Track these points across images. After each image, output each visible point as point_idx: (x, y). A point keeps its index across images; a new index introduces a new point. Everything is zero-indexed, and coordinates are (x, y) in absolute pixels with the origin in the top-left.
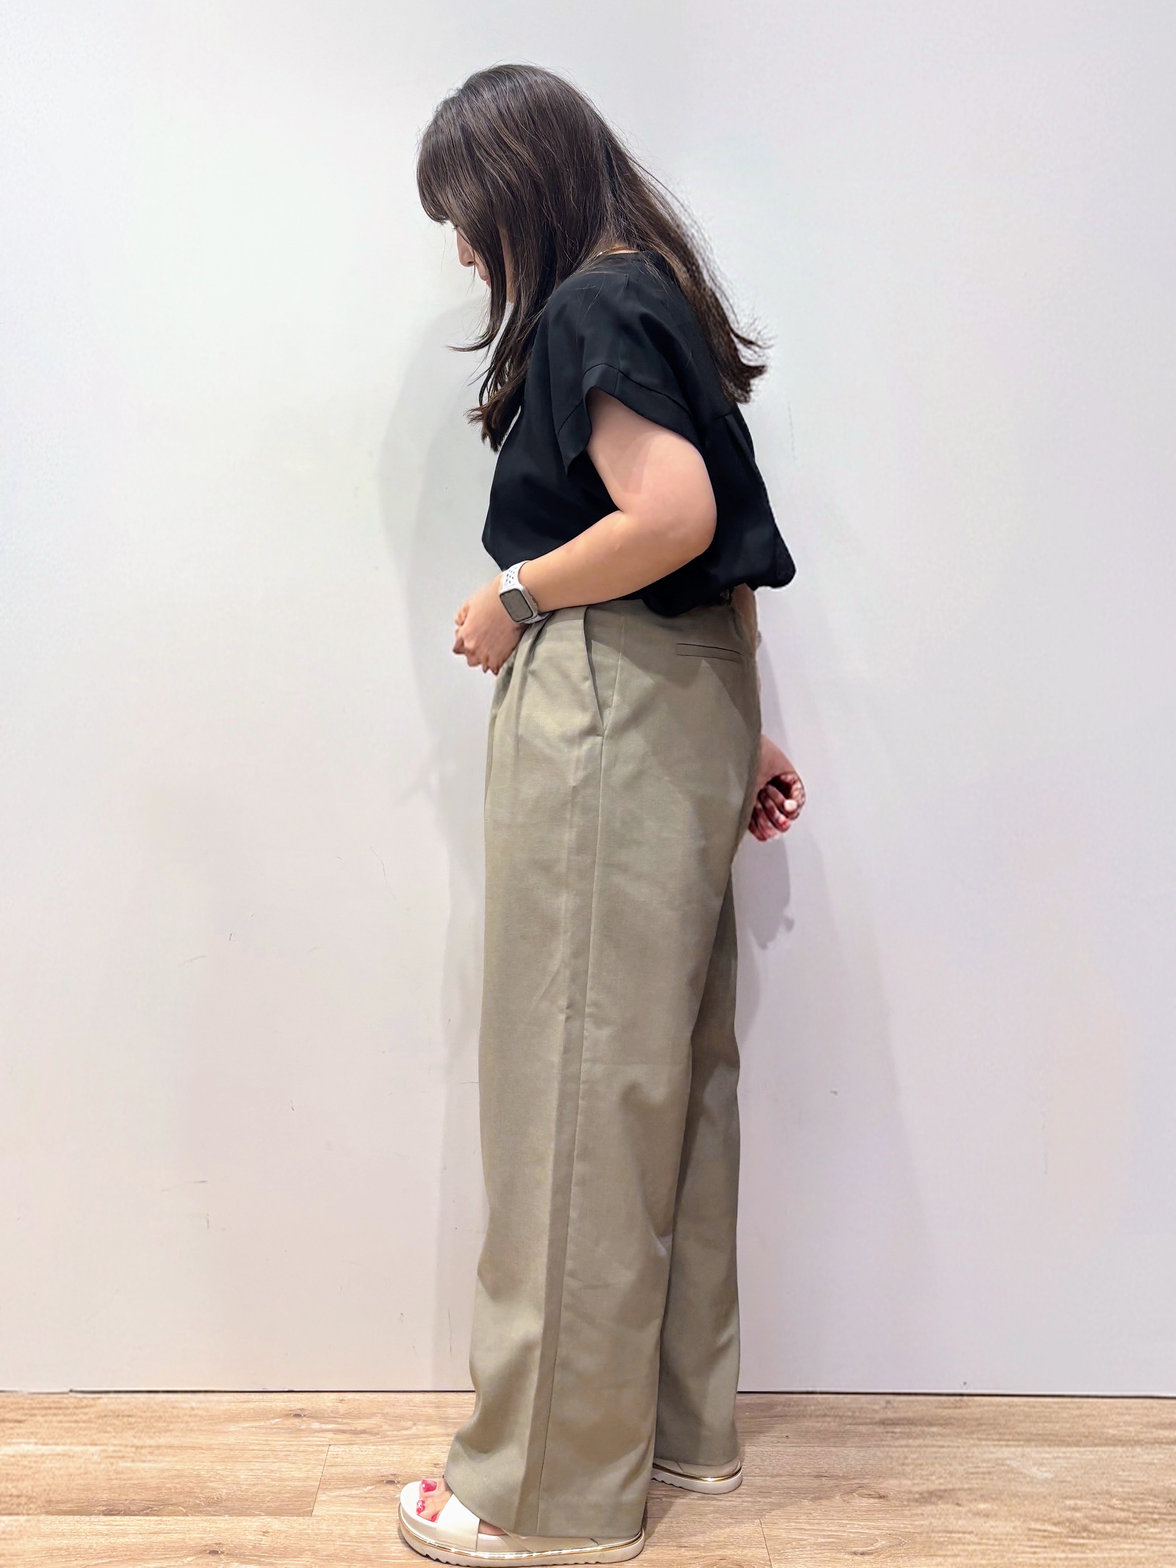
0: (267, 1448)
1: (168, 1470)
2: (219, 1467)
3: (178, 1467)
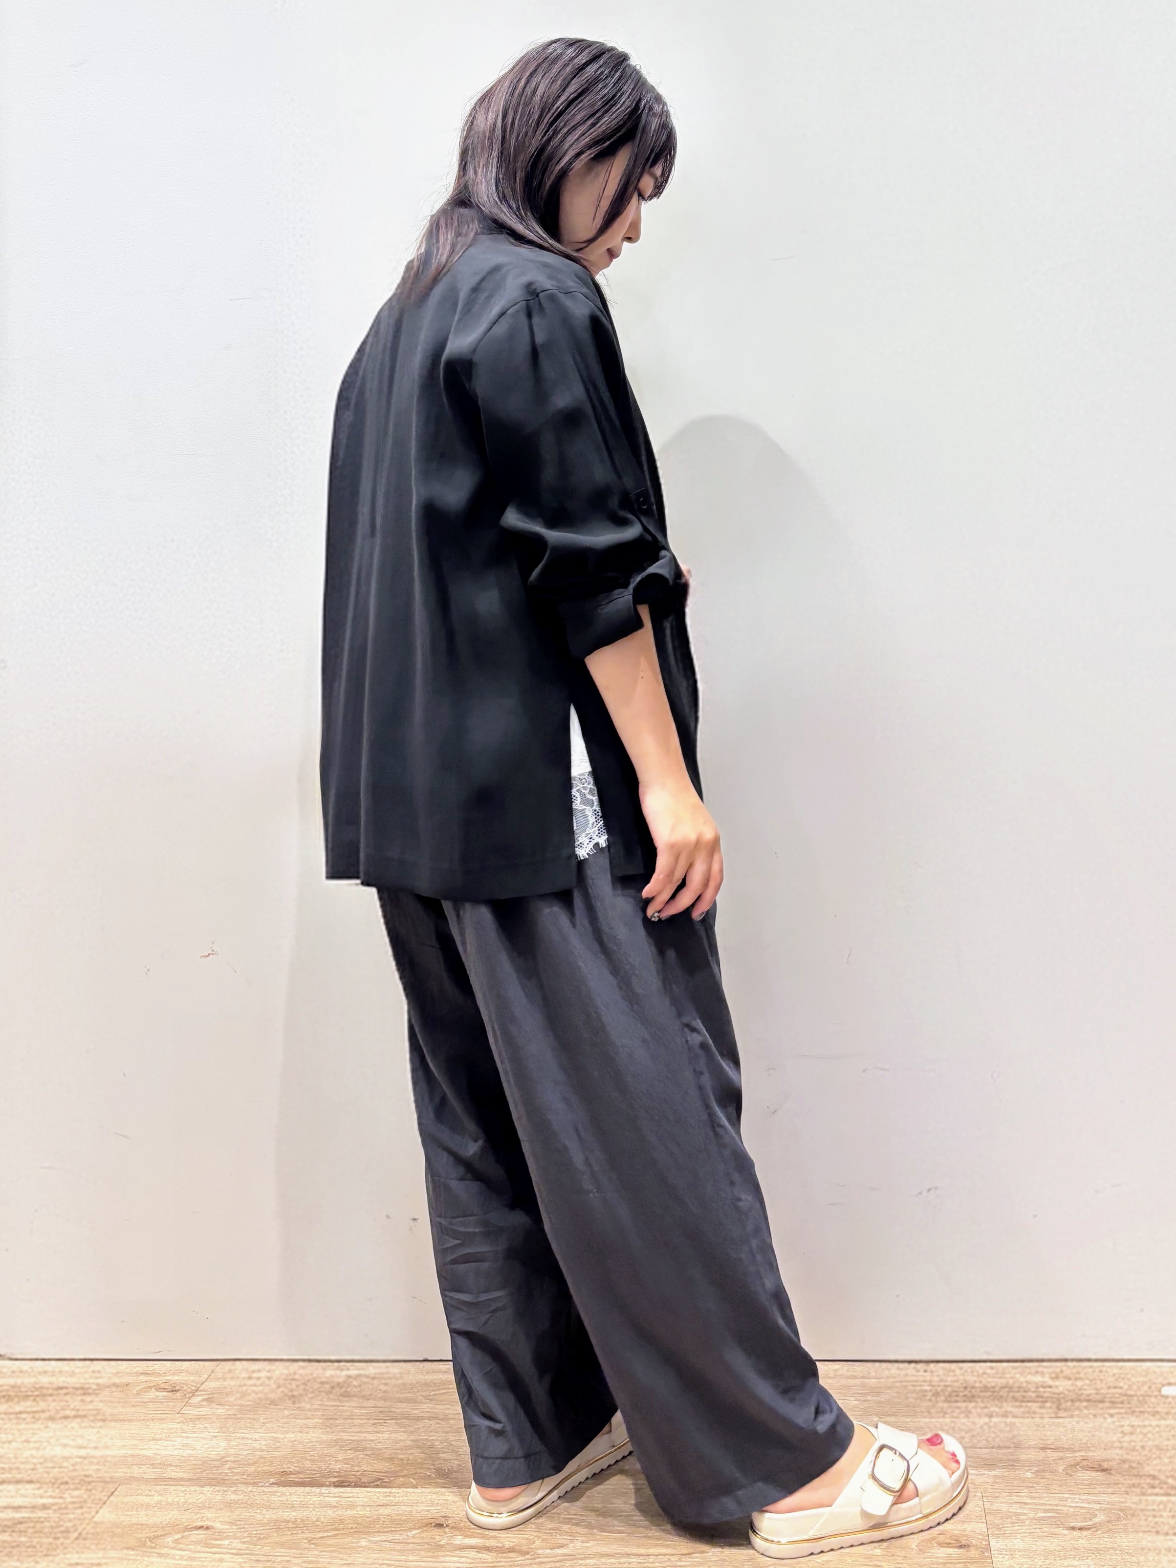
1: (402, 1440)
3: (412, 1437)
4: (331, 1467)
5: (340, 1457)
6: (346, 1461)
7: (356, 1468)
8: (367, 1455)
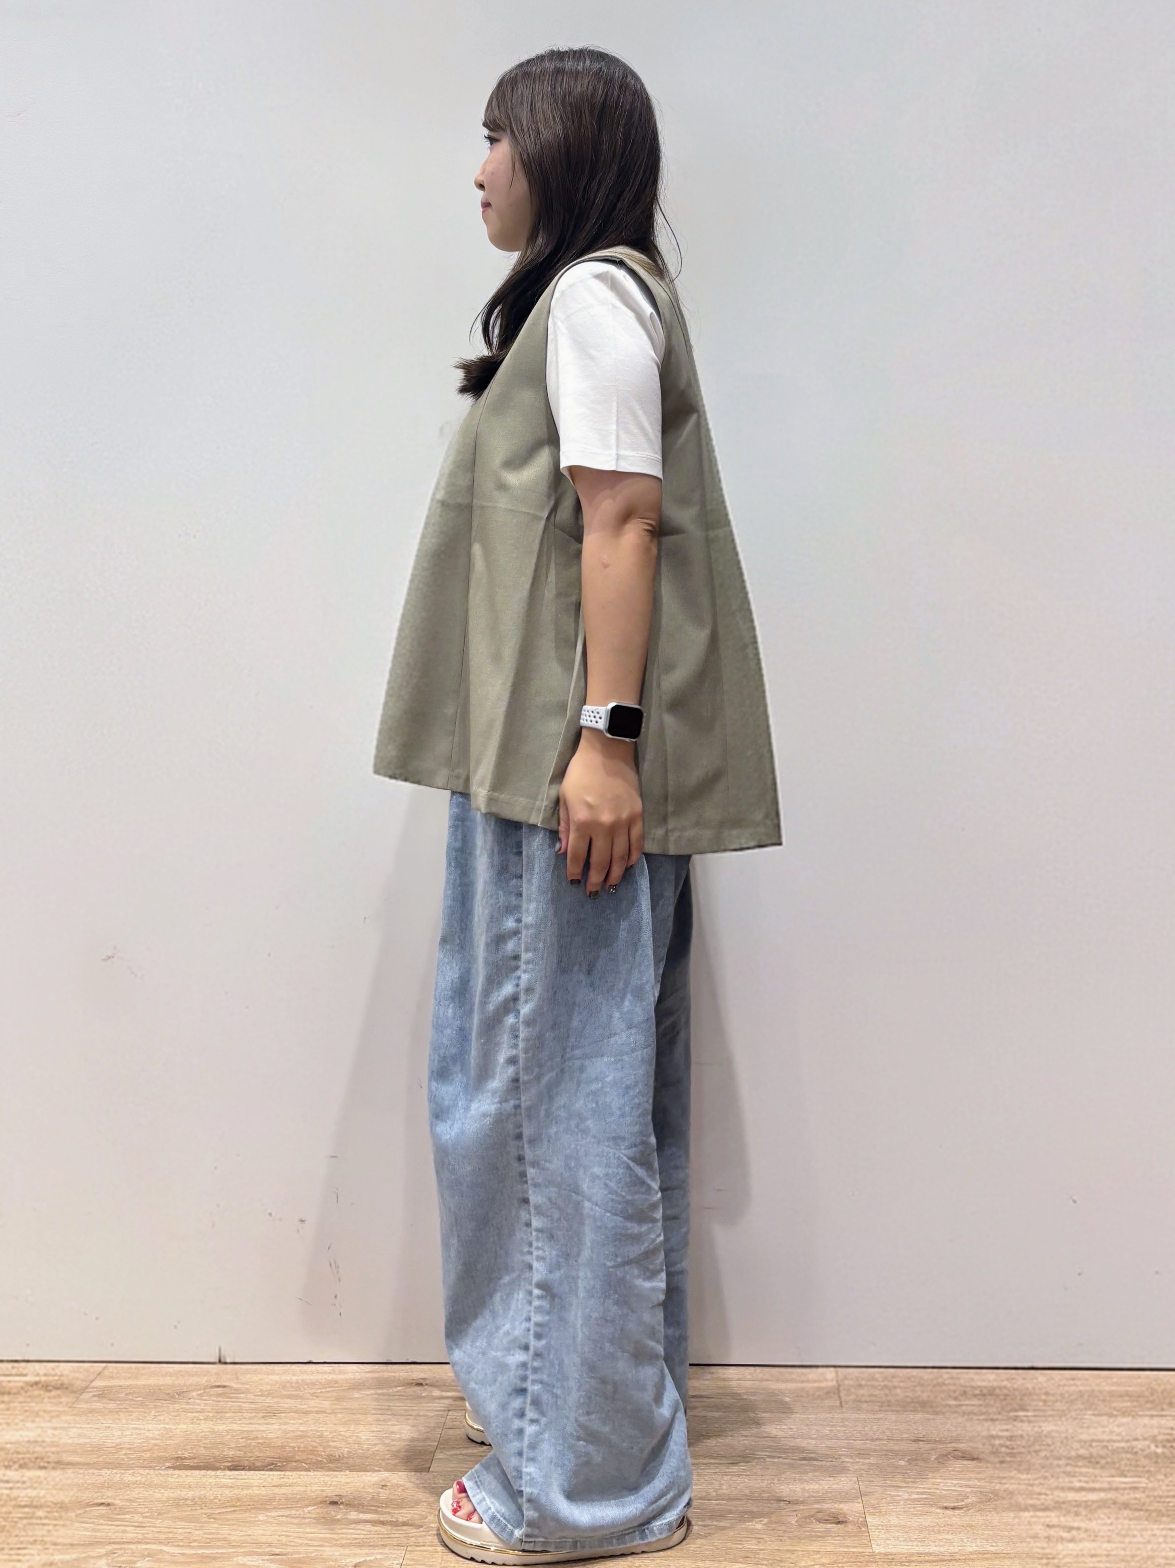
1: (292, 1431)
2: (341, 1429)
3: (302, 1428)
4: (225, 1453)
5: (233, 1445)
6: (239, 1449)
7: (249, 1455)
8: (259, 1443)
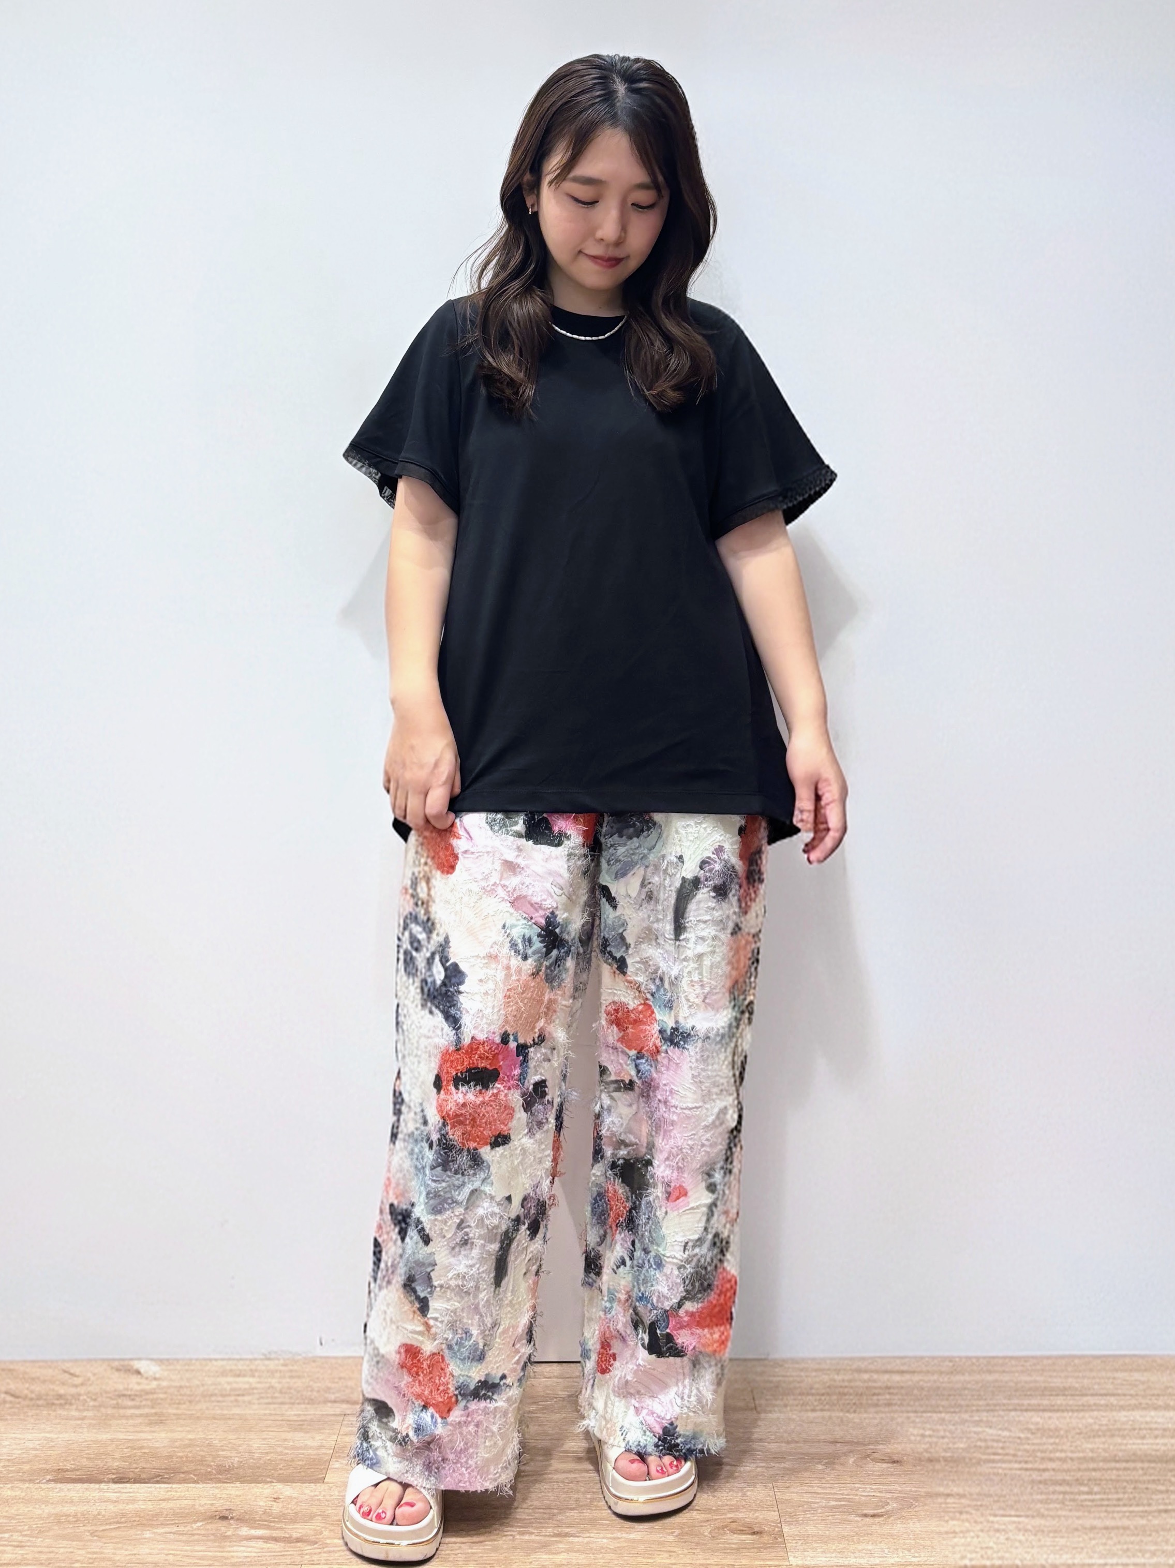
0: (280, 1418)
1: (181, 1440)
2: (231, 1436)
3: (190, 1436)
4: (109, 1464)
5: (117, 1455)
6: (123, 1459)
7: (135, 1466)
8: (145, 1453)
